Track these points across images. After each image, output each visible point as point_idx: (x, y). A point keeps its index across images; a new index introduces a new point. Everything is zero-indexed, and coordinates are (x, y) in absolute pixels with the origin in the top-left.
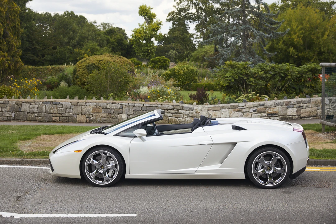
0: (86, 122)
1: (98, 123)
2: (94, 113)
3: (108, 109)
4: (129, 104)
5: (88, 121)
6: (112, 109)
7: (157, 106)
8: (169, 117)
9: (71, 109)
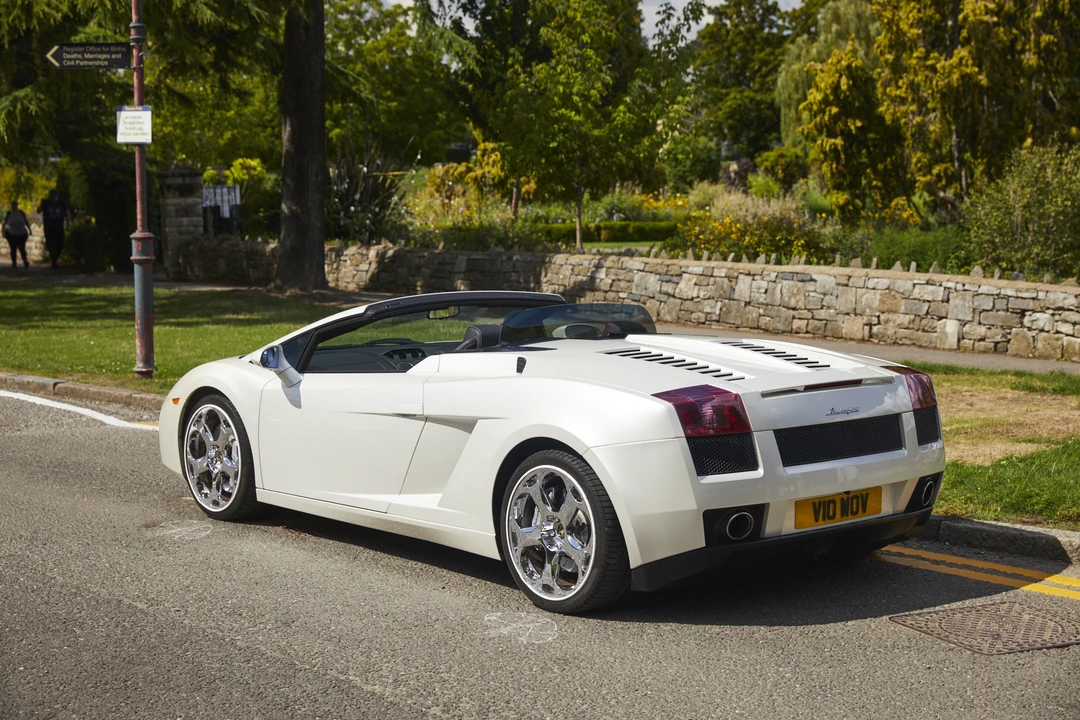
0: (863, 340)
1: (890, 345)
2: (883, 313)
3: (916, 301)
4: (966, 288)
5: (866, 338)
6: (924, 301)
7: (1034, 295)
8: (1067, 335)
9: (834, 298)
